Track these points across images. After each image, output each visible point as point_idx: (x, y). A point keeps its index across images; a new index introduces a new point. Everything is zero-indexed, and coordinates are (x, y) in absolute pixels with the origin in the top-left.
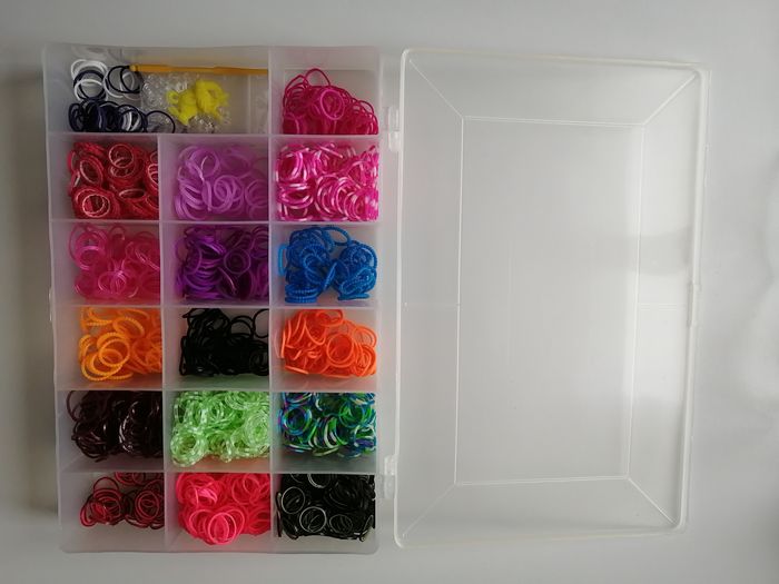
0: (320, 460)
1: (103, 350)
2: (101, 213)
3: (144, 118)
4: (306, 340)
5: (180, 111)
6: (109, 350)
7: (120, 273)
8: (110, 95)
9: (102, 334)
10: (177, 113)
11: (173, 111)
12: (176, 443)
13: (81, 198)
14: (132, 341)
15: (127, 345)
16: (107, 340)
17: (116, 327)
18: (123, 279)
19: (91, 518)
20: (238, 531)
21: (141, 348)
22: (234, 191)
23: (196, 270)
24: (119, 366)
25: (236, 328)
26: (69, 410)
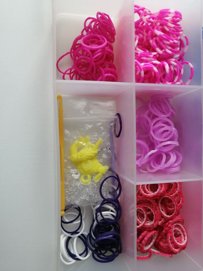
2: (182, 231)
3: (106, 201)
5: (97, 173)
8: (84, 231)
10: (100, 174)
11: (97, 179)
22: (163, 125)
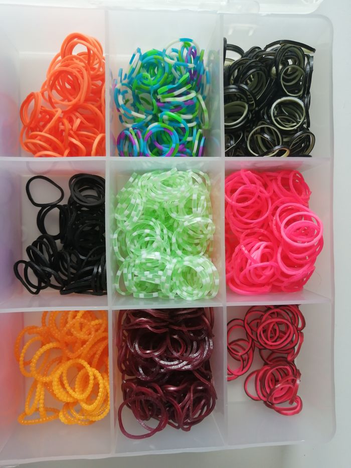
0: (213, 115)
12: (191, 294)
15: (69, 363)
19: (291, 402)
20: (304, 210)
26: (148, 436)
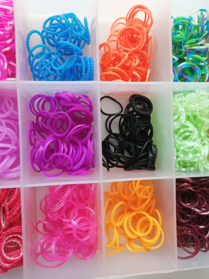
1: (138, 233)
4: (124, 67)
6: (138, 228)
7: (74, 223)
9: (126, 234)
13: (6, 261)
14: (130, 210)
15: (133, 214)
16: (130, 230)
17: (119, 224)
18: (78, 220)
21: (135, 203)
23: (69, 157)
24: (151, 219)
25: (116, 130)
